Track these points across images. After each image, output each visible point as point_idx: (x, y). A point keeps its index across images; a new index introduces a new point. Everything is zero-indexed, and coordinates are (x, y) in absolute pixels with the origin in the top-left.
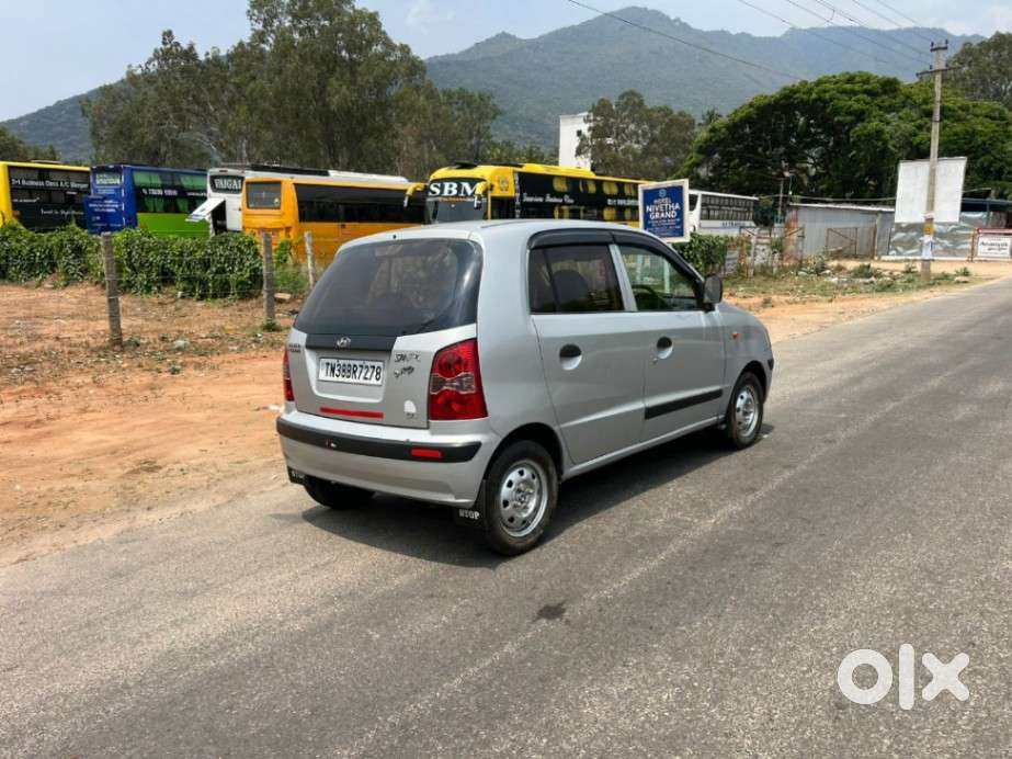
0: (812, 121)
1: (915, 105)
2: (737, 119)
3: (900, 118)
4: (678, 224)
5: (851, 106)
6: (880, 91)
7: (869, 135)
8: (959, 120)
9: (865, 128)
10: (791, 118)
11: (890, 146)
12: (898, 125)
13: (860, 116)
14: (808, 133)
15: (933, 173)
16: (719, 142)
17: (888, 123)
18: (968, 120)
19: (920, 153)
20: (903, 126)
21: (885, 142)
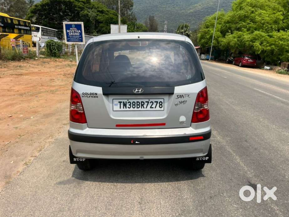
0: (66, 8)
1: (95, 8)
2: (44, 3)
3: (92, 11)
4: (80, 37)
5: (79, 5)
6: (86, 2)
7: (85, 15)
8: (106, 14)
9: (83, 13)
10: (60, 6)
11: (91, 19)
12: (92, 13)
13: (82, 9)
14: (65, 12)
15: (119, 28)
16: (39, 10)
17: (89, 12)
18: (109, 15)
19: (116, 23)
20: (93, 14)
21: (89, 18)
